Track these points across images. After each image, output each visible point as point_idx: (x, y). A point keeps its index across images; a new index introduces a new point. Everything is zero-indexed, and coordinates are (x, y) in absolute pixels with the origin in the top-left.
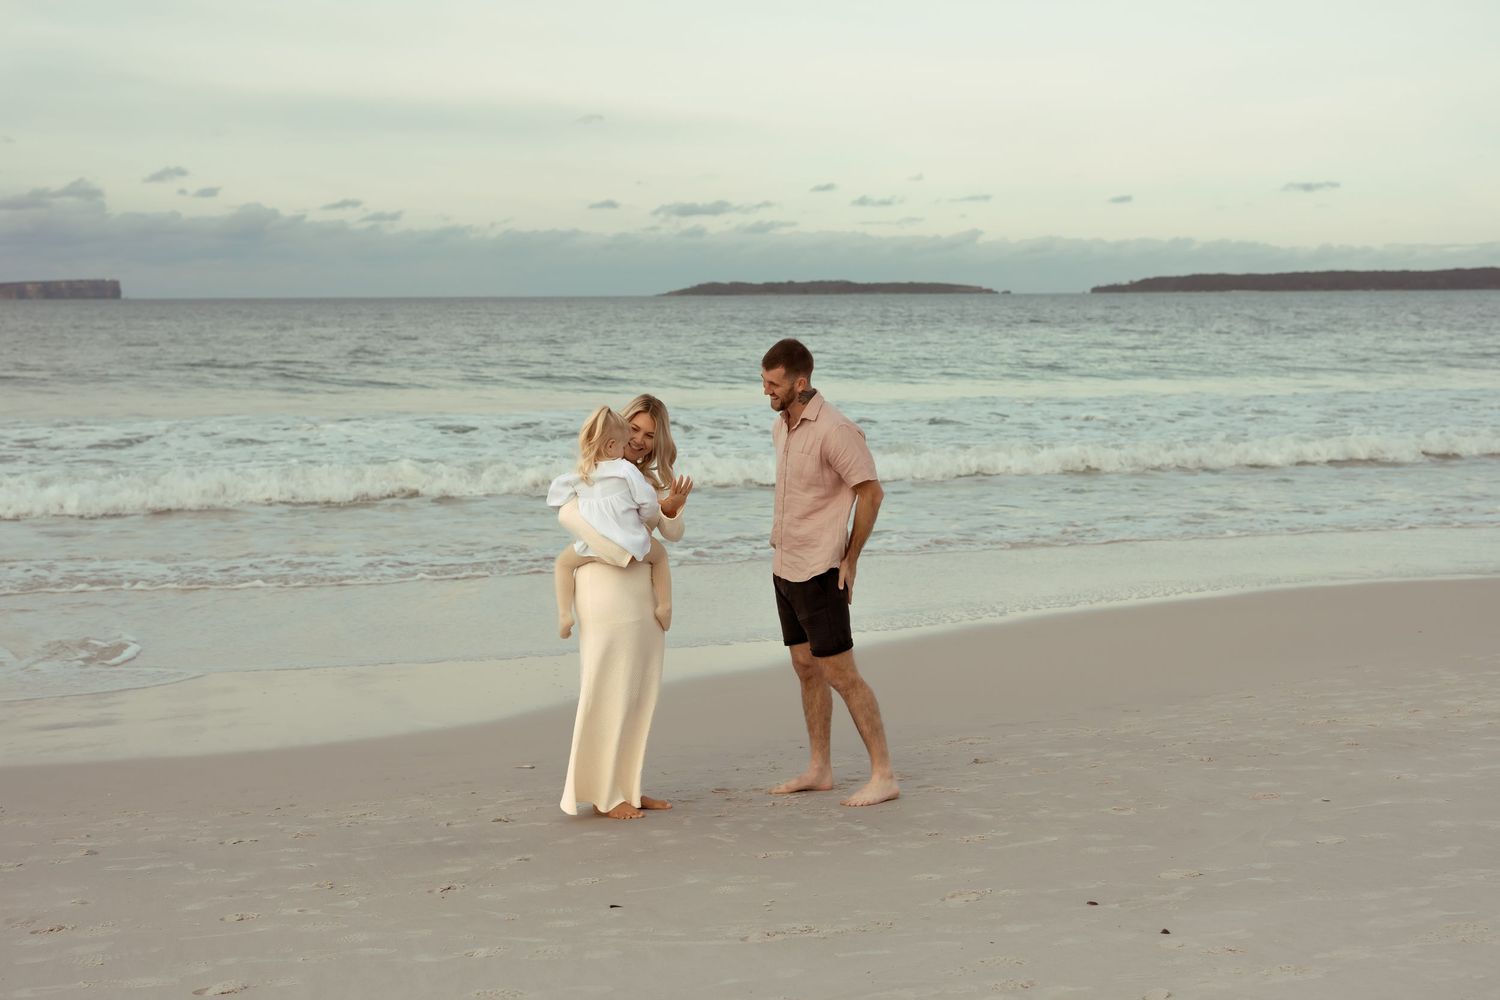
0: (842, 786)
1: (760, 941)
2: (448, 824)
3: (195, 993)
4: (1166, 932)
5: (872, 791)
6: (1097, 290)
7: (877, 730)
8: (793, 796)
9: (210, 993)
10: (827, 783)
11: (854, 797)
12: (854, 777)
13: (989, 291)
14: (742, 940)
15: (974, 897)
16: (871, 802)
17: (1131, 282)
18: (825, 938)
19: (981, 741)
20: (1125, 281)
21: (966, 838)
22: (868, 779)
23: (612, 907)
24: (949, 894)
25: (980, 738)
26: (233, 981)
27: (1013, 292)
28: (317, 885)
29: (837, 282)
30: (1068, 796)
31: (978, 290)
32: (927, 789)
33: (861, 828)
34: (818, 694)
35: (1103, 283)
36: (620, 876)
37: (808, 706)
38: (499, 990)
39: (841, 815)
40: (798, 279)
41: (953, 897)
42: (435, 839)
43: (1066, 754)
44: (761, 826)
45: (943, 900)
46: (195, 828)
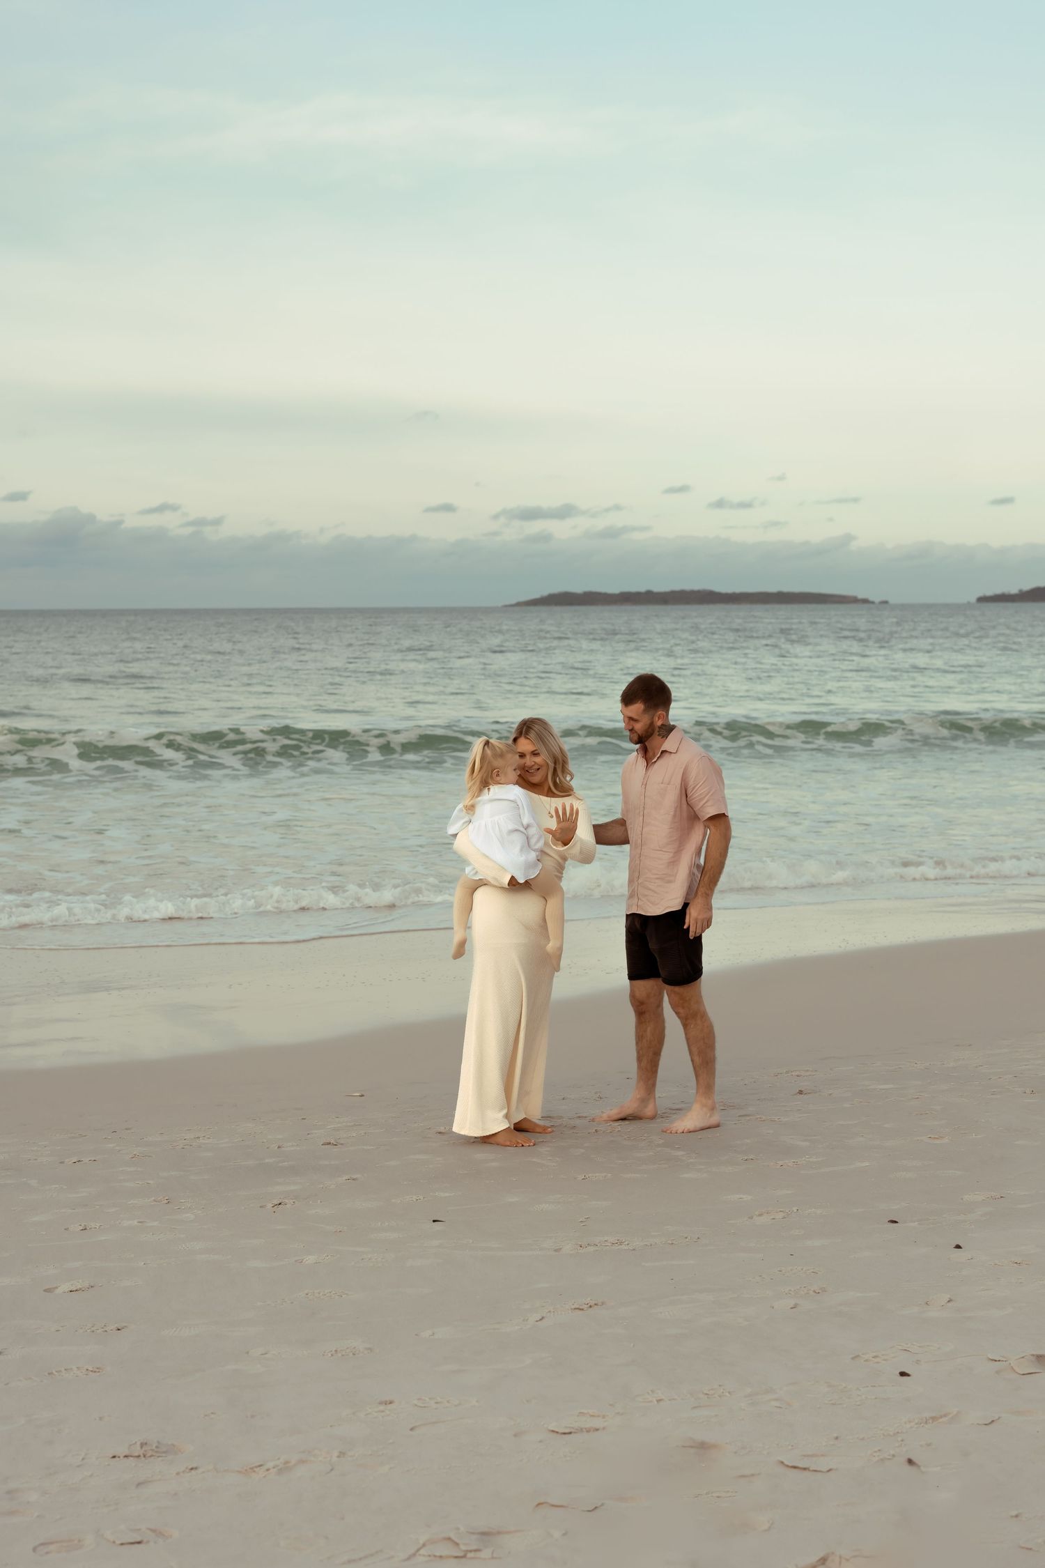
0: (666, 1115)
1: (571, 1252)
2: (279, 1147)
3: (45, 1291)
4: (958, 1247)
5: (691, 1120)
6: (982, 600)
7: (707, 1063)
8: (617, 1124)
9: (59, 1291)
10: (649, 1111)
11: (675, 1125)
12: (678, 1107)
13: (865, 601)
14: (556, 1251)
15: (782, 1215)
16: (691, 1130)
17: (1020, 591)
18: (634, 1250)
19: (808, 1074)
20: (1014, 590)
21: (781, 1163)
22: (689, 1109)
23: (434, 1221)
24: (757, 1213)
25: (808, 1071)
26: (80, 1281)
27: (892, 601)
28: (155, 1201)
29: (699, 592)
30: (886, 1126)
31: (853, 600)
32: (748, 1118)
33: (680, 1153)
34: (649, 1029)
35: (989, 593)
36: (443, 1195)
37: (639, 1038)
38: (326, 1291)
39: (661, 1142)
40: (658, 589)
41: (760, 1215)
42: (267, 1161)
43: (891, 1086)
44: (582, 1151)
45: (751, 1218)
46: (35, 1148)
